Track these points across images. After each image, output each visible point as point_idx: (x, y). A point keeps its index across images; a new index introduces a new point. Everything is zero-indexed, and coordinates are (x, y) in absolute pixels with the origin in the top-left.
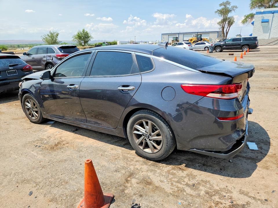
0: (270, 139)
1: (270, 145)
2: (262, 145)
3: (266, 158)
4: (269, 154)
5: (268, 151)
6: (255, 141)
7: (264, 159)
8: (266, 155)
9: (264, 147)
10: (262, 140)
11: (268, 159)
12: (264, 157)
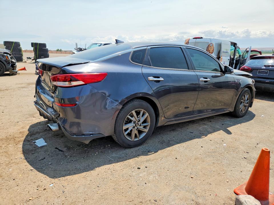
0: (24, 158)
1: (23, 151)
2: (31, 148)
3: (23, 139)
4: (22, 143)
5: (24, 145)
6: (40, 149)
7: (24, 137)
8: (24, 141)
9: (28, 147)
10: (33, 154)
11: (22, 138)
12: (25, 139)
